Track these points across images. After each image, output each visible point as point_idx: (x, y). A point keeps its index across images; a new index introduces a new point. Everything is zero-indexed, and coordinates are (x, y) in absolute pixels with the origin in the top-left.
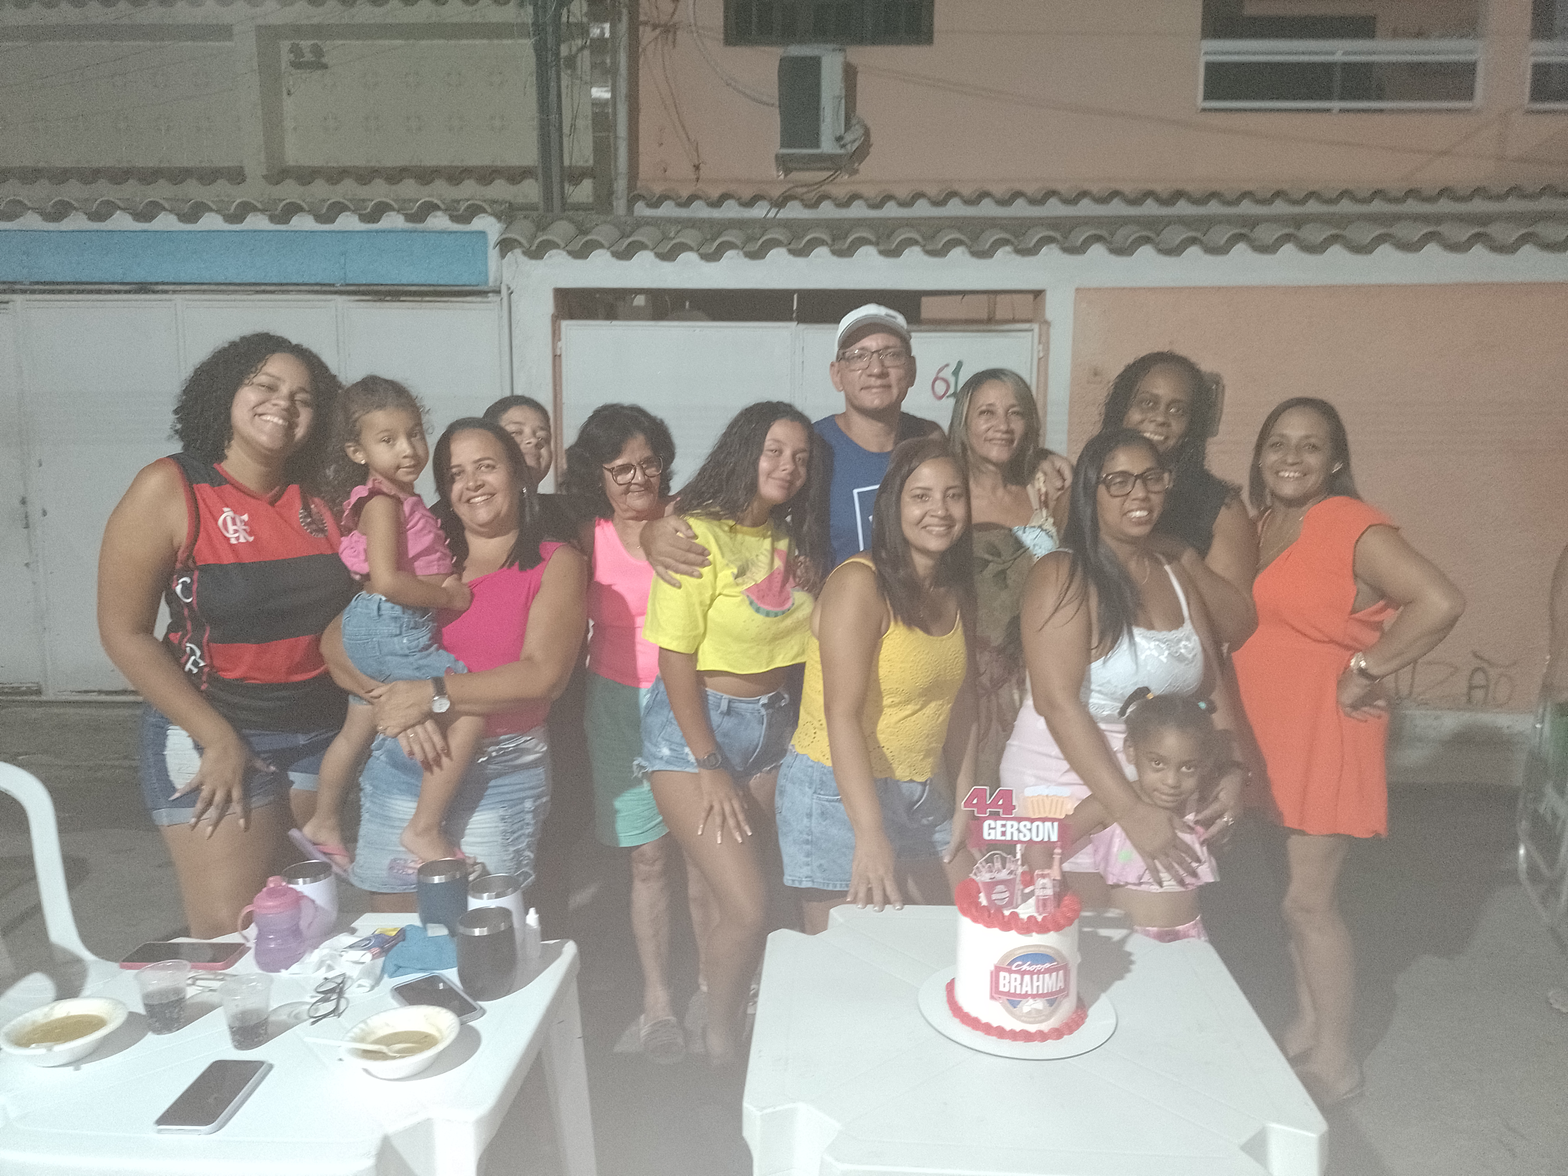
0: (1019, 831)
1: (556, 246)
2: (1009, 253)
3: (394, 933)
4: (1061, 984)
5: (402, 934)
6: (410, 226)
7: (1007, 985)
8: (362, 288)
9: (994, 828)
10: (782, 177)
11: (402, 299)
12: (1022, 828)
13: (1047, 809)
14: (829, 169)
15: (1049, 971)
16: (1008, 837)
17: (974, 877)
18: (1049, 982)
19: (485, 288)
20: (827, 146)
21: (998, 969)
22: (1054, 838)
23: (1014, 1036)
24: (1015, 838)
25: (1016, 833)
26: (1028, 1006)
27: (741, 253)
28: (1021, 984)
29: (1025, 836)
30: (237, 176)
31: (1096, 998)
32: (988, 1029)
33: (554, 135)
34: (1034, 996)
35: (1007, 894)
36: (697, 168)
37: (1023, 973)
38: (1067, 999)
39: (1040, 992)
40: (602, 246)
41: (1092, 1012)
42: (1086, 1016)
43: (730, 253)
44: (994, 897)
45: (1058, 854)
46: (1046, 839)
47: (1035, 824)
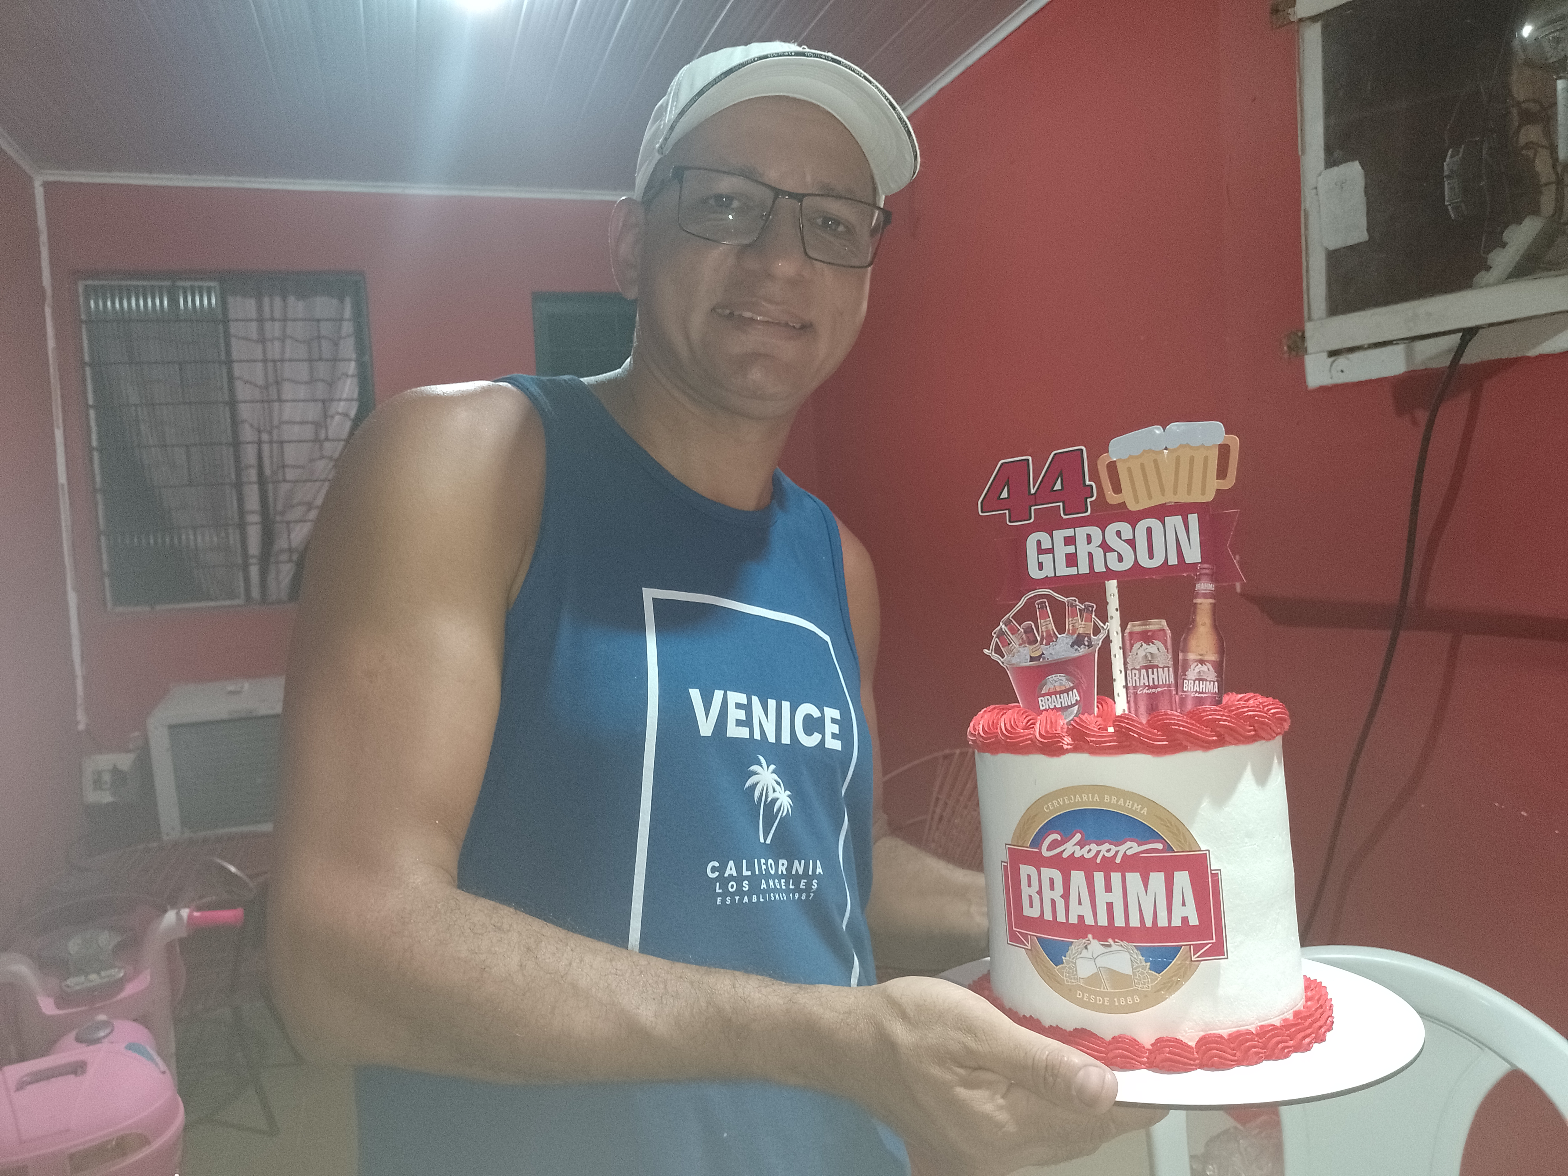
7: (1036, 899)
9: (1051, 550)
12: (1112, 541)
16: (1084, 568)
17: (995, 657)
22: (1193, 555)
24: (1099, 567)
25: (1098, 554)
26: (1092, 958)
29: (1120, 559)
45: (1205, 596)
46: (1173, 561)
47: (1142, 525)
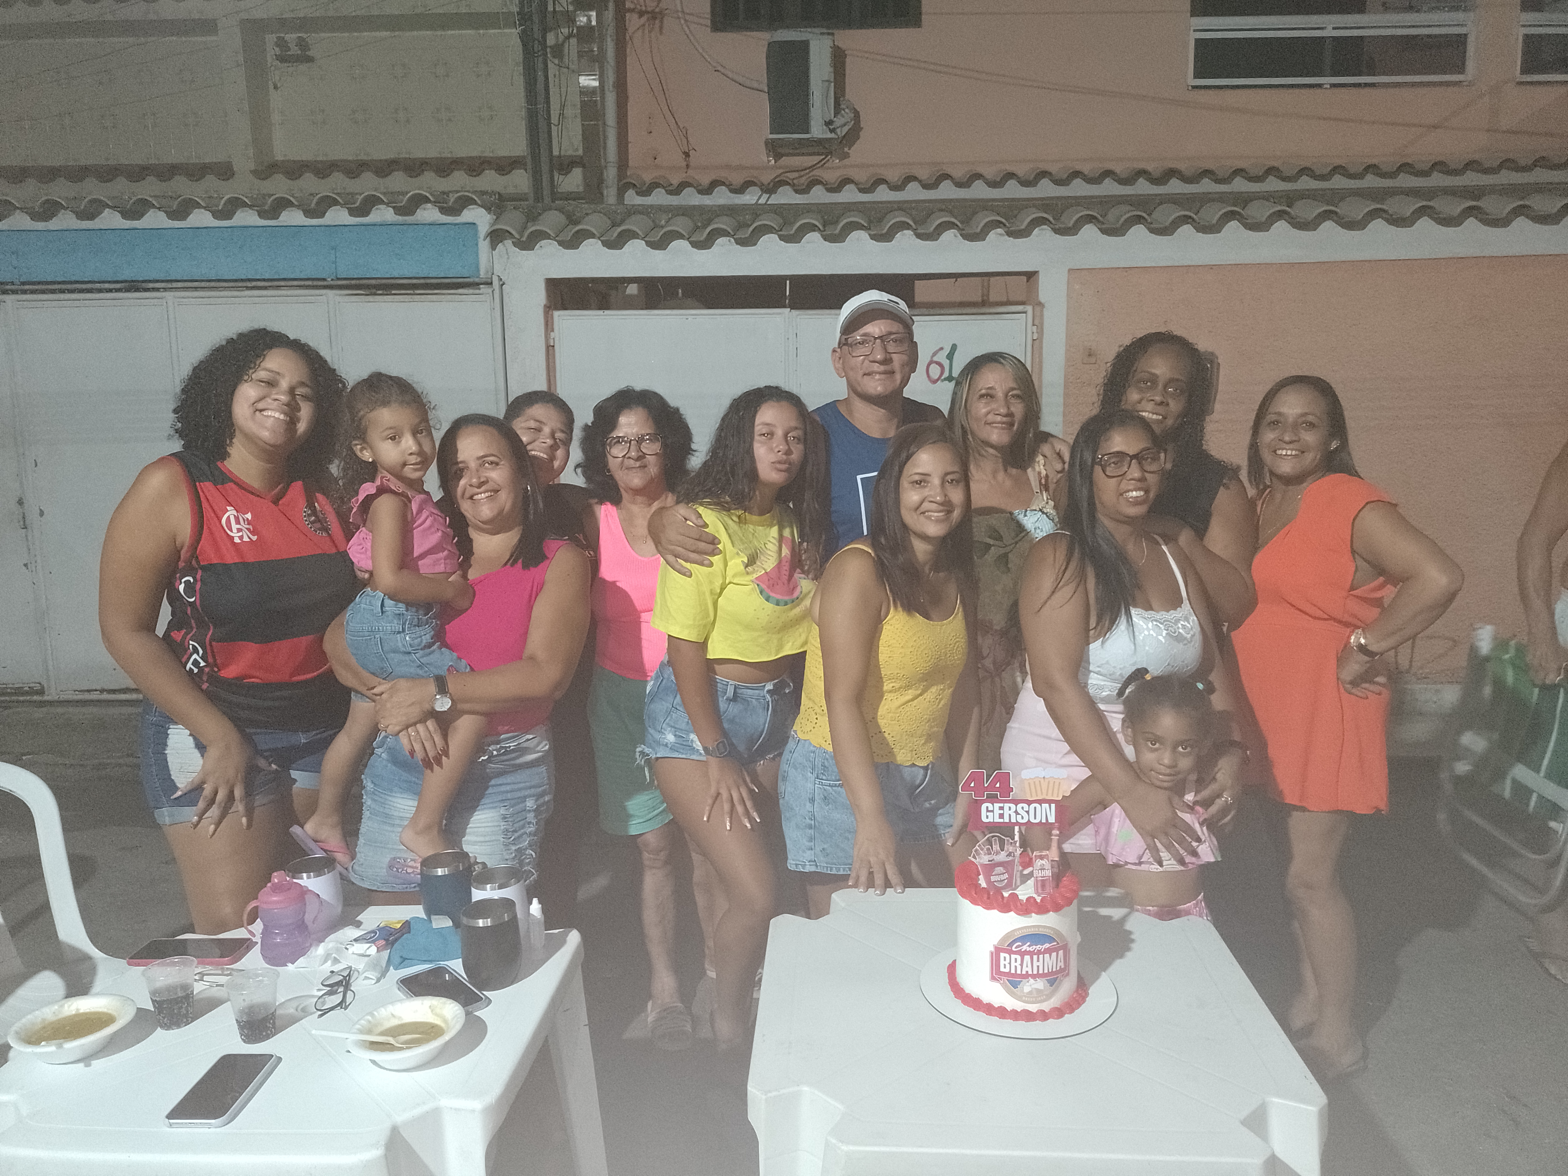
0: (1017, 813)
1: (547, 236)
2: (1001, 235)
3: (399, 926)
4: (1061, 964)
5: (407, 926)
6: (400, 219)
7: (1008, 966)
8: (353, 282)
9: (992, 811)
10: (773, 162)
11: (393, 292)
12: (1020, 810)
13: (1044, 792)
14: (819, 154)
15: (1049, 951)
16: (1007, 820)
17: (973, 860)
18: (1050, 962)
19: (477, 280)
20: (817, 131)
21: (998, 950)
22: (1052, 819)
23: (1016, 1015)
24: (1014, 820)
25: (1013, 815)
26: (1028, 986)
27: (732, 240)
28: (1022, 965)
29: (1022, 818)
30: (225, 172)
31: (1097, 977)
32: (989, 1009)
33: (542, 124)
34: (1034, 976)
35: (1006, 876)
36: (687, 155)
37: (1022, 954)
38: (1067, 979)
39: (1041, 972)
40: (593, 236)
41: (1094, 990)
42: (1087, 994)
43: (721, 241)
44: (993, 879)
45: (1056, 836)
46: (1044, 821)
47: (1033, 806)
